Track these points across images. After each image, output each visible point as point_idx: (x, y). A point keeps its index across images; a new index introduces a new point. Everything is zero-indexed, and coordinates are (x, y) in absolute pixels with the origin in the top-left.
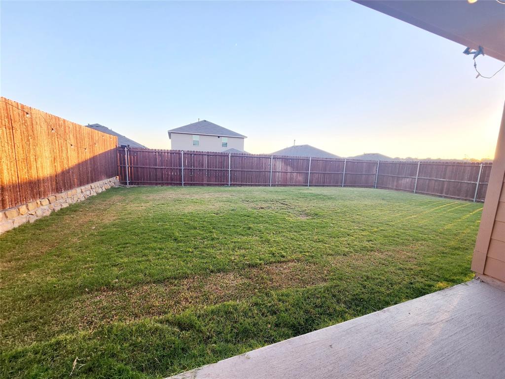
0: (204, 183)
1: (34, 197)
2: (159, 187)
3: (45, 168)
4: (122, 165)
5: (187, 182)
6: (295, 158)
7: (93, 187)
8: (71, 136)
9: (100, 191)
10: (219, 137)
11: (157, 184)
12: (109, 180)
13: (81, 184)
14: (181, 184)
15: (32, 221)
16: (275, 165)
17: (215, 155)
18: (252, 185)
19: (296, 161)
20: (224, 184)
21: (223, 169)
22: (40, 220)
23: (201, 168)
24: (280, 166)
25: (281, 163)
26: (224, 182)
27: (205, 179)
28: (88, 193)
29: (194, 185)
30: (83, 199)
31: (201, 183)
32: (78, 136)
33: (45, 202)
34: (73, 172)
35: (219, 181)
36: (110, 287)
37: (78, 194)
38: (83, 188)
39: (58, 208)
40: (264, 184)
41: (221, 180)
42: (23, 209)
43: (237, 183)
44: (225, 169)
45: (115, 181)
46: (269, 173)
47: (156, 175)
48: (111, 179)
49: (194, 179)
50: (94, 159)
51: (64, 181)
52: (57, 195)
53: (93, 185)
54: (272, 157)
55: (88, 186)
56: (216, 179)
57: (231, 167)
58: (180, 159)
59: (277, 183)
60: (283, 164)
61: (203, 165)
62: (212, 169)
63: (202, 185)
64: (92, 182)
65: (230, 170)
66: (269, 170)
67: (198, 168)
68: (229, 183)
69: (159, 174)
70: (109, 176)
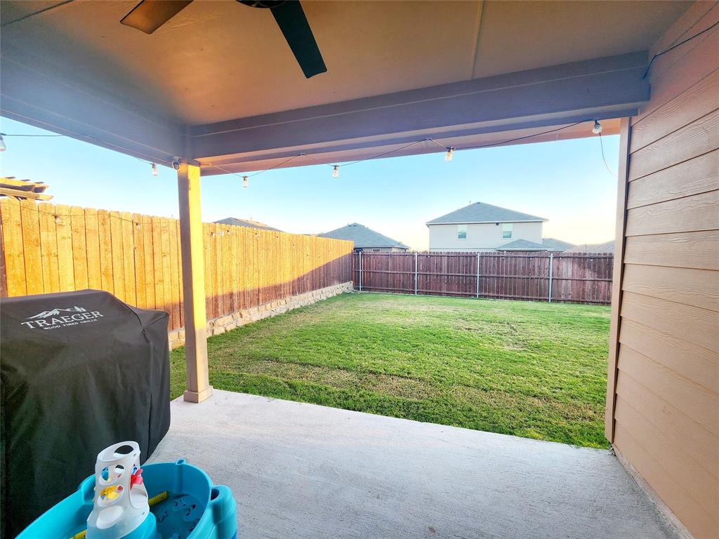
0: (443, 292)
1: (276, 298)
2: (389, 295)
3: (286, 276)
4: (357, 270)
5: (421, 290)
6: (602, 256)
7: (324, 291)
8: (308, 248)
9: (330, 296)
10: (497, 224)
11: (387, 291)
12: (341, 285)
13: (313, 288)
14: (413, 292)
15: (272, 316)
16: (558, 269)
17: (458, 256)
18: (515, 299)
19: (605, 262)
20: (470, 295)
21: (468, 275)
22: (278, 316)
23: (439, 273)
24: (568, 269)
25: (570, 265)
26: (470, 292)
27: (444, 286)
28: (318, 297)
29: (430, 293)
30: (313, 302)
31: (439, 291)
32: (314, 247)
33: (283, 302)
34: (307, 279)
35: (462, 291)
36: (277, 360)
37: (308, 298)
38: (314, 292)
39: (291, 308)
40: (538, 297)
41: (466, 289)
42: (268, 305)
43: (491, 294)
44: (472, 274)
45: (348, 286)
46: (547, 280)
47: (388, 281)
48: (343, 284)
49: (430, 286)
50: (327, 266)
51: (298, 285)
52: (293, 297)
53: (324, 290)
54: (552, 256)
55: (319, 291)
56: (459, 287)
57: (481, 272)
58: (414, 262)
59: (563, 297)
60: (576, 266)
61: (441, 269)
62: (453, 274)
63: (440, 294)
64: (324, 287)
65: (478, 275)
66: (546, 277)
67: (435, 273)
68: (478, 294)
69: (390, 279)
70: (342, 280)
